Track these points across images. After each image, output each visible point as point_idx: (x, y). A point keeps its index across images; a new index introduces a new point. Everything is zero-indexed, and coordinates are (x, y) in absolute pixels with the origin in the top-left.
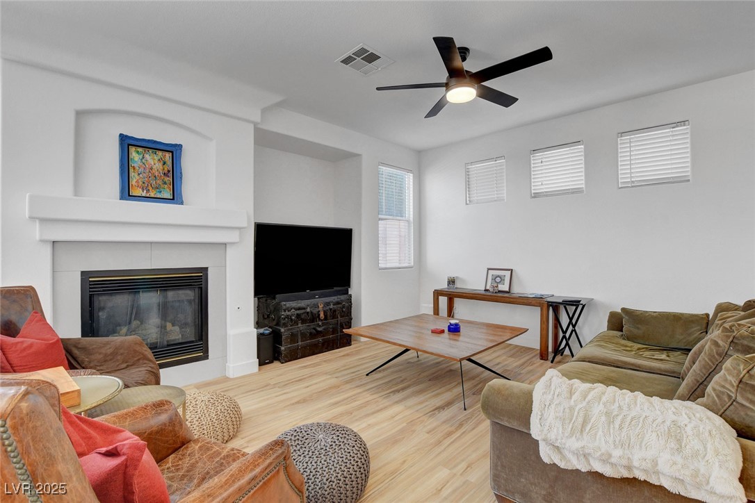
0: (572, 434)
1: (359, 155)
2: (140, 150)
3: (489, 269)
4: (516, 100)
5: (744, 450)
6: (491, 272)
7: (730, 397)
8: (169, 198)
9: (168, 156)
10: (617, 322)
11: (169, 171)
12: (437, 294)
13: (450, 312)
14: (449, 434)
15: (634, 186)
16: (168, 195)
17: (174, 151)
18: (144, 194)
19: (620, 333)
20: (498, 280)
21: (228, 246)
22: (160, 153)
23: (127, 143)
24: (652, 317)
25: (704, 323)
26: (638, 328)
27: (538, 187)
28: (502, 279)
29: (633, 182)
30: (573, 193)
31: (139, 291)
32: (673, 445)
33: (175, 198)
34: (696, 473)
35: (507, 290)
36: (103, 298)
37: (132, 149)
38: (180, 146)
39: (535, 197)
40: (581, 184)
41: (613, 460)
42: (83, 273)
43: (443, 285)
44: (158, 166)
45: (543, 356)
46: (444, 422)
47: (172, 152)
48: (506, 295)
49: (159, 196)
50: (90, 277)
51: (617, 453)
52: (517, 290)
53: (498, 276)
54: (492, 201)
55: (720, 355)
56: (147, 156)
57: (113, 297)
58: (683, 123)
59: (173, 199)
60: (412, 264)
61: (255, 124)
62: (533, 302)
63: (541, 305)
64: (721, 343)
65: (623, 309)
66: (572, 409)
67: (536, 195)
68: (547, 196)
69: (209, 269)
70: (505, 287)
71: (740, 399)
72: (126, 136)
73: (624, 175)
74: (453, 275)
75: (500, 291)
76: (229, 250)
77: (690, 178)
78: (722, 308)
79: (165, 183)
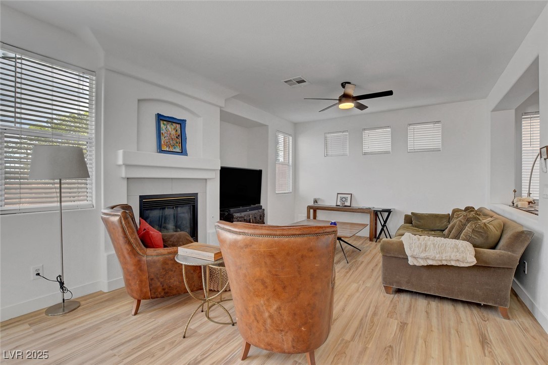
0: (422, 252)
1: (267, 126)
2: (165, 123)
3: (338, 194)
4: (367, 107)
5: (475, 250)
6: (339, 195)
7: (469, 236)
8: (179, 151)
9: (178, 126)
10: (409, 220)
11: (179, 136)
12: (309, 208)
13: (315, 217)
14: (347, 272)
15: (415, 152)
16: (178, 150)
17: (182, 123)
18: (167, 149)
19: (411, 225)
20: (344, 200)
21: (208, 181)
22: (174, 125)
23: (160, 118)
24: (426, 216)
25: (448, 218)
26: (420, 222)
27: (366, 150)
28: (346, 199)
29: (415, 149)
30: (385, 153)
31: (165, 208)
32: (455, 250)
33: (183, 152)
34: (463, 257)
35: (349, 205)
36: (148, 211)
37: (162, 122)
38: (185, 121)
39: (364, 155)
40: (389, 149)
41: (436, 259)
42: (140, 196)
43: (312, 204)
44: (173, 132)
45: (371, 240)
46: (342, 268)
47: (181, 124)
48: (350, 208)
49: (174, 150)
50: (144, 199)
51: (438, 256)
52: (355, 205)
53: (344, 198)
54: (340, 156)
55: (463, 225)
56: (168, 126)
57: (153, 211)
58: (438, 122)
59: (182, 152)
60: (291, 191)
61: (221, 107)
62: (366, 211)
63: (370, 213)
64: (463, 221)
65: (412, 213)
66: (421, 244)
67: (365, 154)
68: (371, 154)
69: (199, 195)
70: (348, 204)
71: (473, 236)
72: (160, 115)
73: (410, 146)
74: (317, 197)
75: (345, 206)
76: (208, 182)
77: (441, 149)
78: (455, 211)
79: (177, 143)
